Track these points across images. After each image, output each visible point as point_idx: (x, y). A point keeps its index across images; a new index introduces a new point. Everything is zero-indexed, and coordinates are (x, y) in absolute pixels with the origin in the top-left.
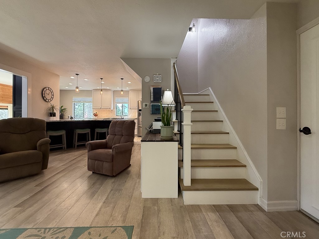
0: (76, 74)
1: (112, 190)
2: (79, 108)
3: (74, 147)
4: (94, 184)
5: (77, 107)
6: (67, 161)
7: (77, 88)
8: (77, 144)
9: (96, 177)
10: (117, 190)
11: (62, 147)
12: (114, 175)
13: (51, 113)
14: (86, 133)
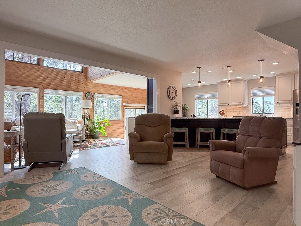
0: (198, 68)
1: (241, 203)
2: (203, 107)
3: (196, 146)
4: (218, 189)
5: (200, 106)
6: (190, 159)
7: (199, 82)
8: (200, 144)
9: (221, 182)
10: (250, 206)
11: (185, 145)
12: (247, 186)
13: (175, 110)
14: (210, 133)
